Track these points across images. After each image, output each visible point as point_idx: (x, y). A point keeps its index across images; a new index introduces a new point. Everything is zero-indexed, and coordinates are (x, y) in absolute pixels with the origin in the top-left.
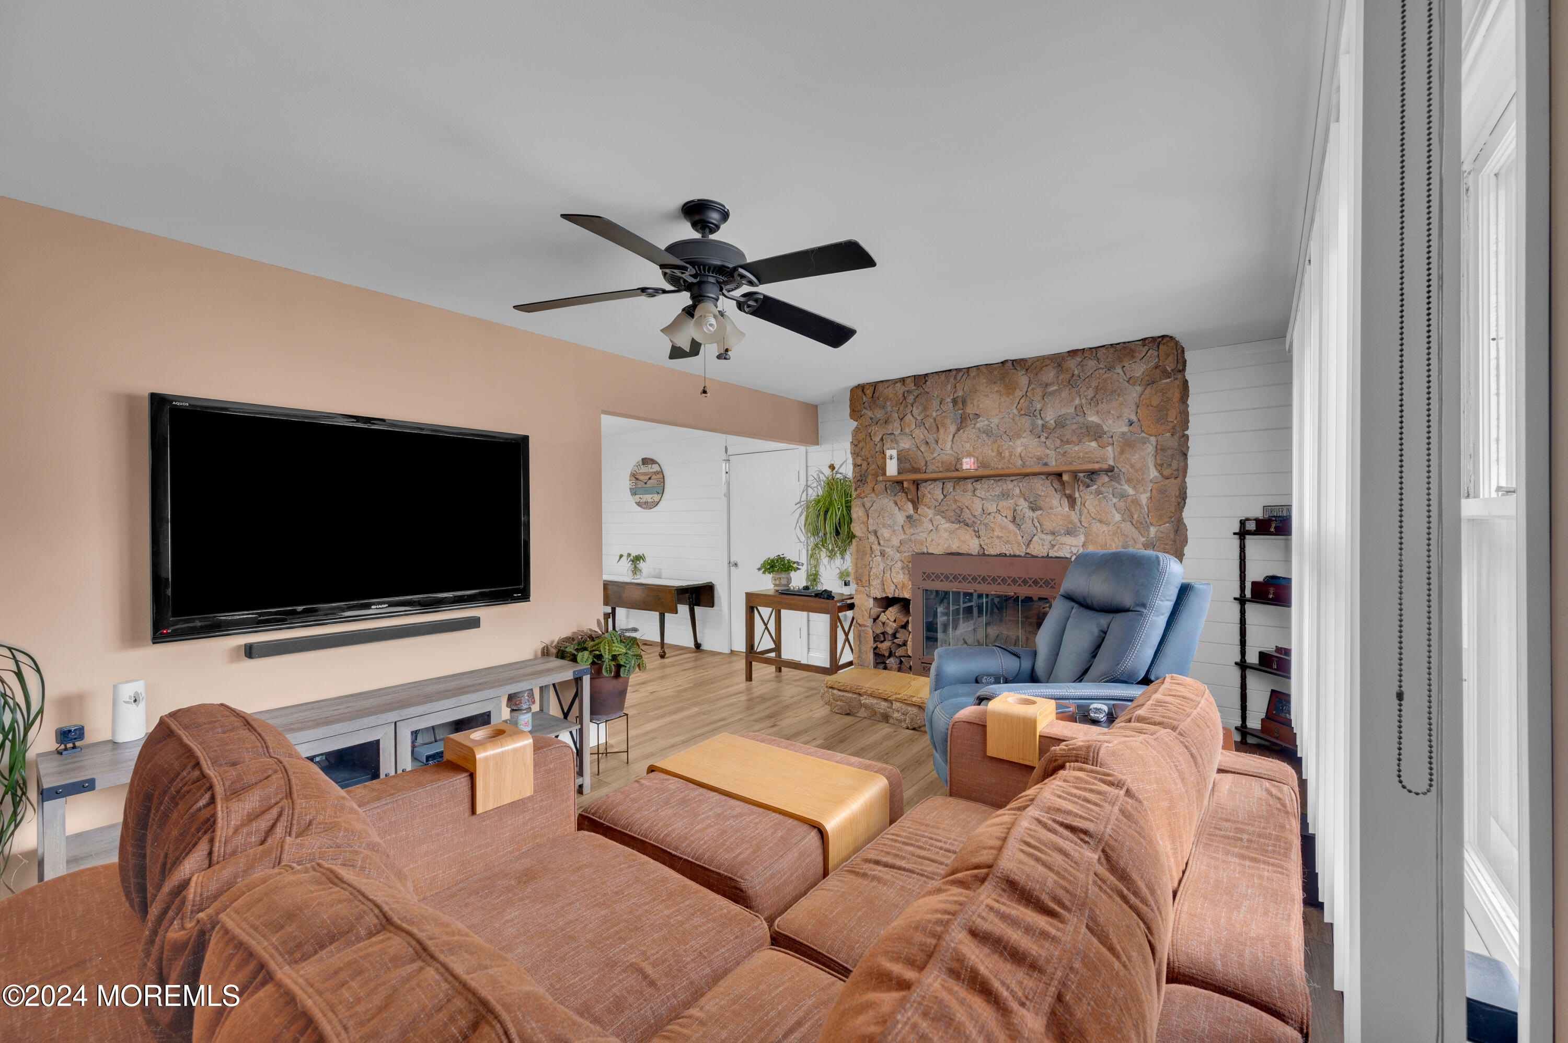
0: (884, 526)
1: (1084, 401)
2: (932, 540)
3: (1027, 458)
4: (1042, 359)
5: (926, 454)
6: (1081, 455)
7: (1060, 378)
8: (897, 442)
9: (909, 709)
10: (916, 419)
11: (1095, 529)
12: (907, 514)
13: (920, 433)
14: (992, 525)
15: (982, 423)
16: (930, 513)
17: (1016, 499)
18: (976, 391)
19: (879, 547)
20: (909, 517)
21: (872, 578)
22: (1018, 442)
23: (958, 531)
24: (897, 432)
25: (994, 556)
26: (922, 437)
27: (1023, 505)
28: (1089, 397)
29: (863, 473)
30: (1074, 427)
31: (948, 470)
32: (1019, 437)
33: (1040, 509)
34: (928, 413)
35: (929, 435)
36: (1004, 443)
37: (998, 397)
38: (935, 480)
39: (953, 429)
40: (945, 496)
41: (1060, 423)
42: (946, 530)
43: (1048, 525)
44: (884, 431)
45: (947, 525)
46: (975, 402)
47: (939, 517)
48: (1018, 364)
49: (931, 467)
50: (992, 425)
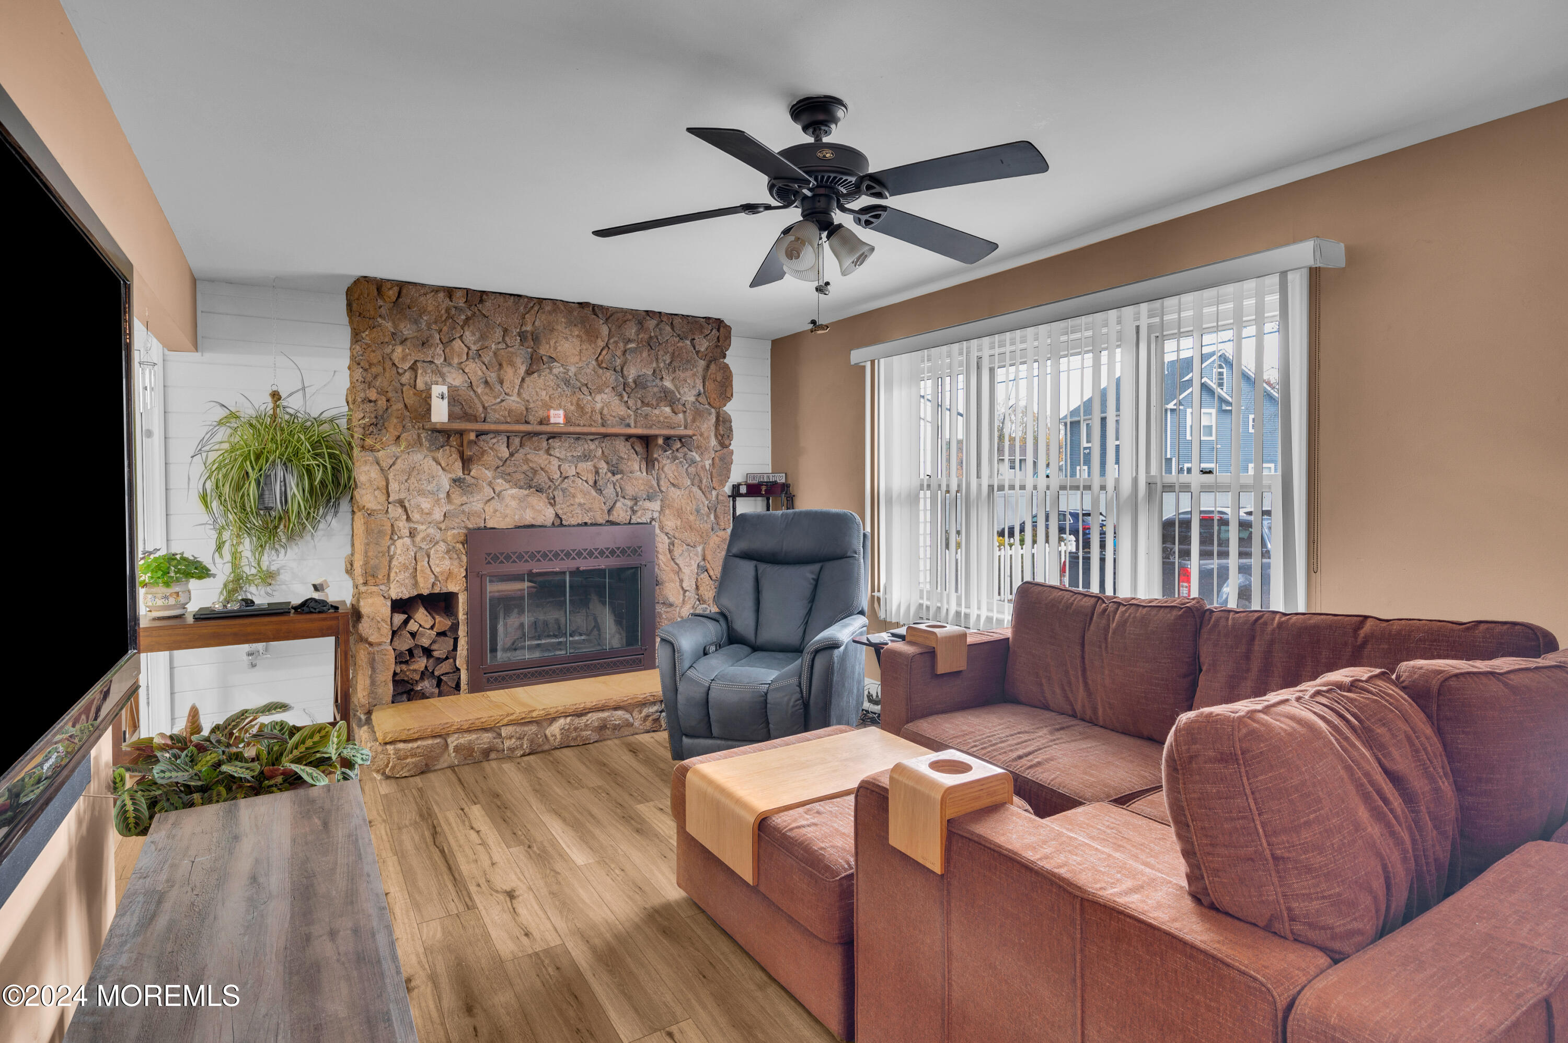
0: (421, 493)
1: (662, 365)
2: (495, 511)
3: (608, 417)
4: (624, 311)
5: (485, 398)
6: (662, 419)
7: (640, 336)
8: (442, 376)
9: (526, 728)
10: (469, 349)
11: (671, 494)
12: (453, 476)
13: (475, 369)
14: (572, 490)
15: (557, 369)
16: (489, 474)
17: (596, 460)
18: (552, 330)
19: (407, 525)
20: (455, 481)
21: (394, 570)
22: (598, 398)
23: (530, 499)
24: (439, 361)
25: (574, 526)
26: (480, 373)
27: (603, 466)
28: (667, 362)
29: (381, 413)
30: (656, 389)
31: (518, 422)
32: (600, 391)
33: (622, 472)
34: (486, 344)
35: (489, 373)
36: (583, 396)
37: (579, 343)
38: (497, 433)
39: (522, 370)
40: (512, 455)
41: (639, 383)
42: (513, 497)
43: (630, 490)
44: (420, 356)
45: (514, 491)
46: (552, 342)
47: (500, 481)
48: (595, 309)
49: (493, 416)
50: (570, 374)
